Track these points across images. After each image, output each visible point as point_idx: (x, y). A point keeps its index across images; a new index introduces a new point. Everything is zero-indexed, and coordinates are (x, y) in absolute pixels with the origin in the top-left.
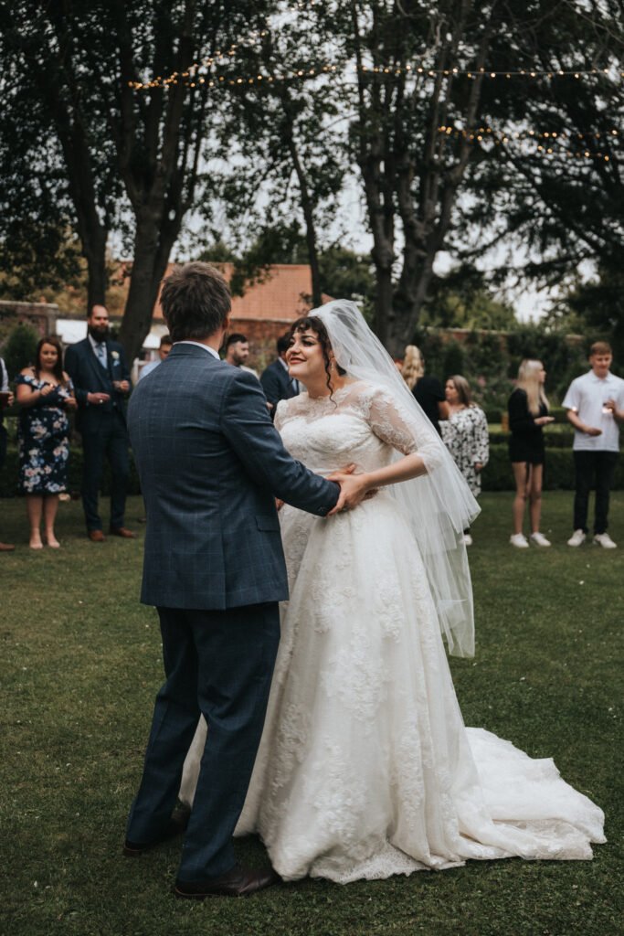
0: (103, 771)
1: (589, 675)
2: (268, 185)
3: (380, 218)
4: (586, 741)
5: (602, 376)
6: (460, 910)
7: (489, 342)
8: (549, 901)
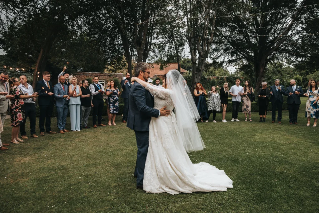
0: (125, 171)
1: (236, 152)
2: (168, 45)
3: (193, 51)
4: (233, 166)
5: (238, 86)
6: (198, 201)
7: (222, 79)
8: (219, 199)
